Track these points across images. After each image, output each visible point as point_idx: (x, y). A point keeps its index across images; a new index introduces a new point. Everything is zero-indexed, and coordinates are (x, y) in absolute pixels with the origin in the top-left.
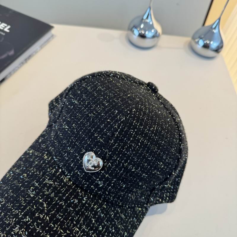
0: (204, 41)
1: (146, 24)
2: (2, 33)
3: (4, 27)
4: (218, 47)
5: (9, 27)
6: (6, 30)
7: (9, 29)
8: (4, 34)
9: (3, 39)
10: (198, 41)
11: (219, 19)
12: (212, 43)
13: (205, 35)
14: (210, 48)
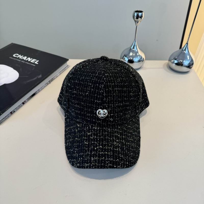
0: (178, 61)
1: (133, 52)
2: (33, 65)
3: (34, 61)
4: (189, 63)
5: (38, 61)
6: (36, 63)
7: (37, 62)
8: (35, 65)
9: (34, 68)
10: (174, 61)
11: (187, 44)
12: (184, 61)
13: (178, 56)
14: (183, 65)
